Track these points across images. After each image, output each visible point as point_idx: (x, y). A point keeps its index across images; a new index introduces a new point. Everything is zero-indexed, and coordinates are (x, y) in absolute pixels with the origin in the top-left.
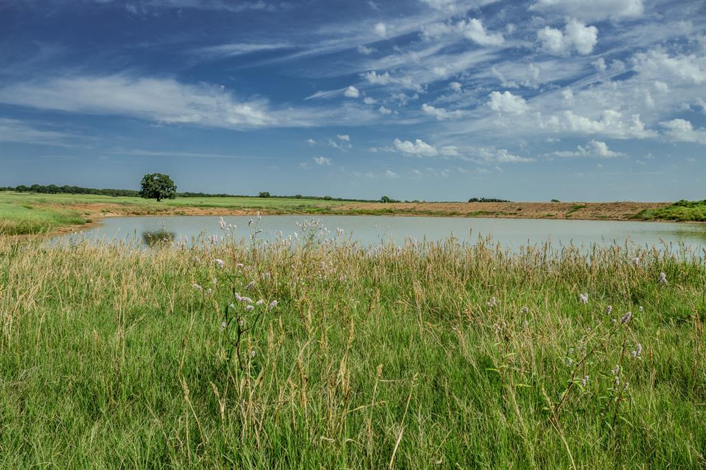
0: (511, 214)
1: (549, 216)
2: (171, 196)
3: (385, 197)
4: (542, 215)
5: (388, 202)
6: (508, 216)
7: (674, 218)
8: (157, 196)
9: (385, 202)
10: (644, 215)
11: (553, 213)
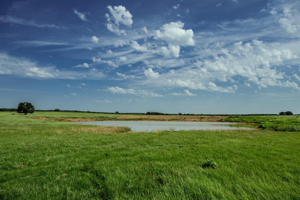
0: (183, 120)
1: (195, 121)
2: (32, 112)
3: (117, 112)
4: (193, 120)
5: (118, 114)
6: (182, 121)
7: (230, 121)
8: (26, 112)
9: (117, 114)
10: (223, 120)
11: (196, 120)
